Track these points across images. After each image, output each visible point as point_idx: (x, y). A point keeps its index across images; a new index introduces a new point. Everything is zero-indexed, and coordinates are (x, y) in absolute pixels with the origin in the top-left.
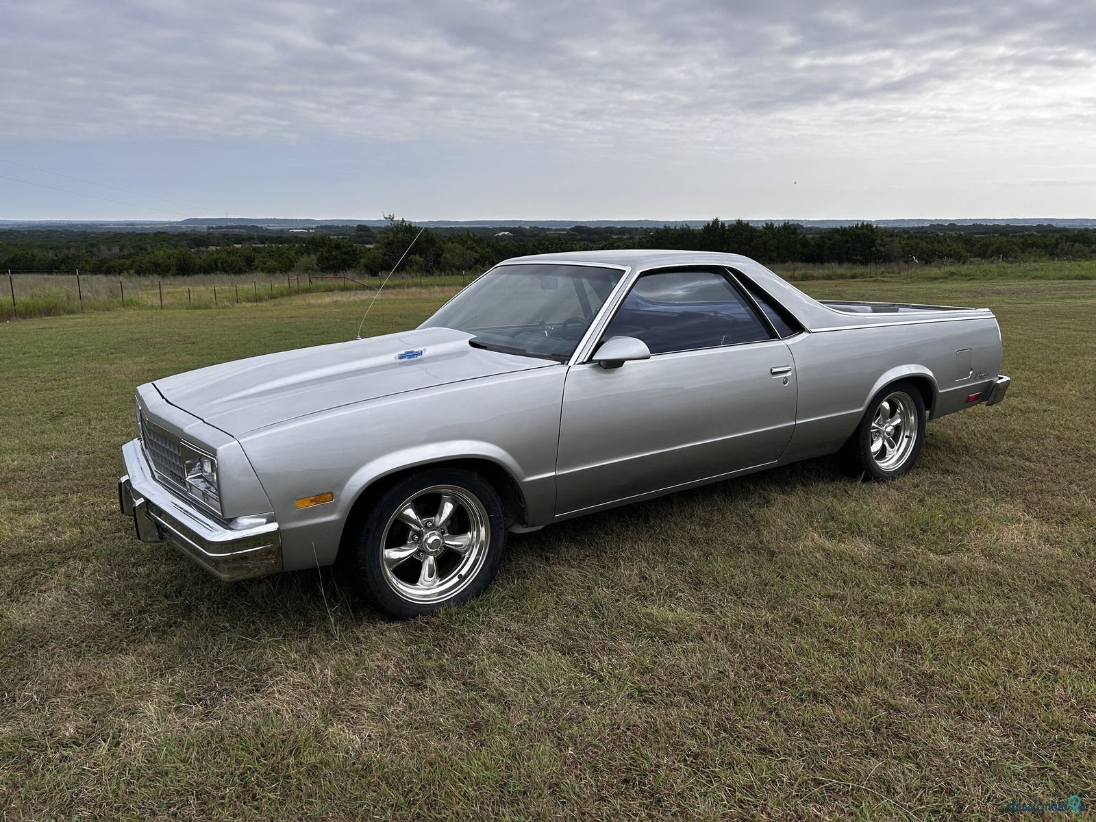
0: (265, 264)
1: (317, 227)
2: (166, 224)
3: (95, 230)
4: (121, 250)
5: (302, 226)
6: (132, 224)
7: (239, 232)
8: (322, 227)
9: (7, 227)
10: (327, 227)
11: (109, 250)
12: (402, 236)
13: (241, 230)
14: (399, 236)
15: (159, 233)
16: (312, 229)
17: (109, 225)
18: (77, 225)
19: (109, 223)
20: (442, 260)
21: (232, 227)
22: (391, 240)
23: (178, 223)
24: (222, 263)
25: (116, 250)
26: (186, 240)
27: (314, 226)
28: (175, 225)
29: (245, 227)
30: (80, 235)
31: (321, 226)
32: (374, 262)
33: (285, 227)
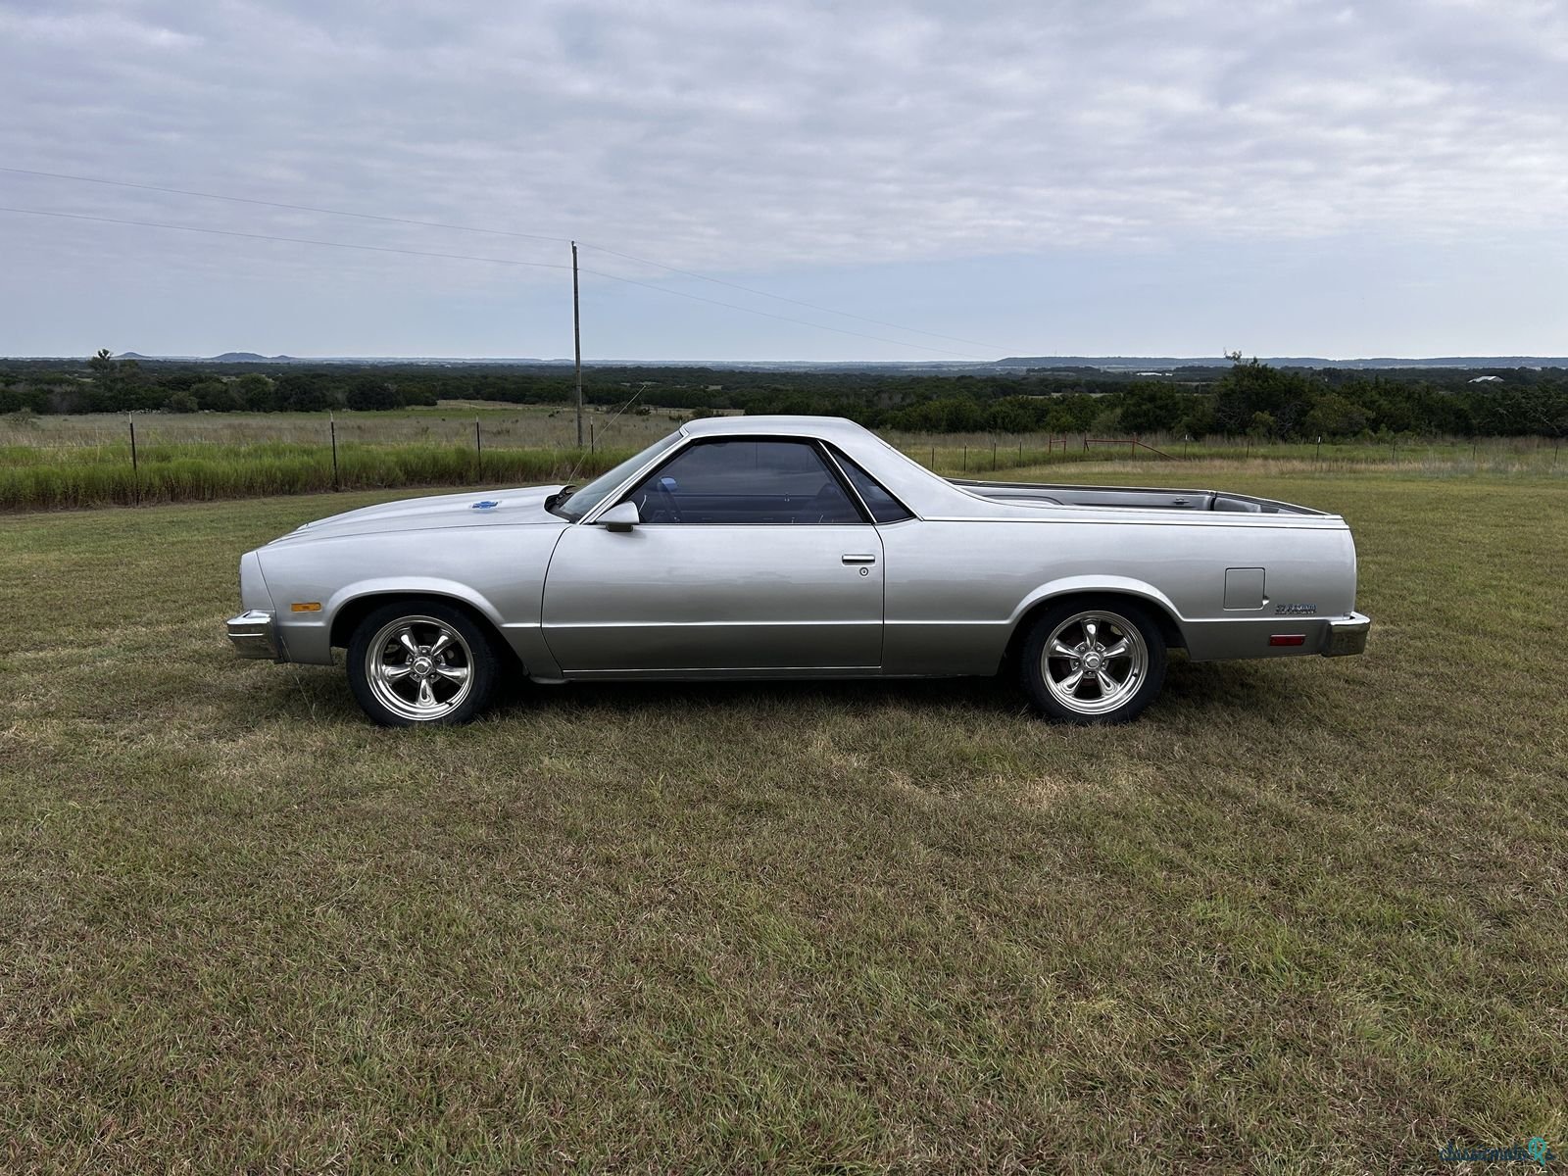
0: (1058, 420)
1: (1177, 370)
2: (979, 365)
3: (896, 374)
4: (903, 399)
5: (1156, 367)
6: (938, 366)
7: (1068, 376)
8: (1184, 369)
9: (802, 370)
10: (1192, 369)
11: (890, 398)
12: (1249, 384)
13: (1071, 374)
14: (1245, 383)
15: (962, 377)
16: (1170, 371)
17: (911, 367)
18: (876, 367)
19: (911, 365)
20: (1308, 419)
21: (1059, 369)
22: (1232, 390)
23: (992, 364)
24: (1003, 418)
25: (897, 399)
26: (992, 387)
27: (1173, 368)
28: (988, 367)
29: (1077, 370)
30: (876, 380)
31: (1183, 367)
32: (1201, 421)
33: (1131, 368)
